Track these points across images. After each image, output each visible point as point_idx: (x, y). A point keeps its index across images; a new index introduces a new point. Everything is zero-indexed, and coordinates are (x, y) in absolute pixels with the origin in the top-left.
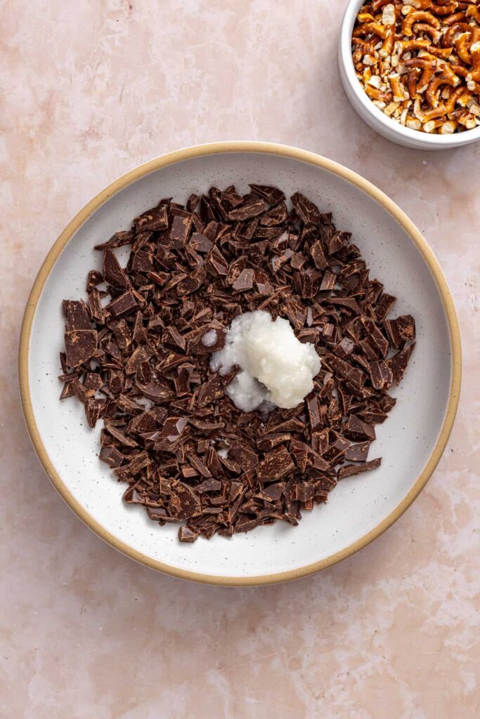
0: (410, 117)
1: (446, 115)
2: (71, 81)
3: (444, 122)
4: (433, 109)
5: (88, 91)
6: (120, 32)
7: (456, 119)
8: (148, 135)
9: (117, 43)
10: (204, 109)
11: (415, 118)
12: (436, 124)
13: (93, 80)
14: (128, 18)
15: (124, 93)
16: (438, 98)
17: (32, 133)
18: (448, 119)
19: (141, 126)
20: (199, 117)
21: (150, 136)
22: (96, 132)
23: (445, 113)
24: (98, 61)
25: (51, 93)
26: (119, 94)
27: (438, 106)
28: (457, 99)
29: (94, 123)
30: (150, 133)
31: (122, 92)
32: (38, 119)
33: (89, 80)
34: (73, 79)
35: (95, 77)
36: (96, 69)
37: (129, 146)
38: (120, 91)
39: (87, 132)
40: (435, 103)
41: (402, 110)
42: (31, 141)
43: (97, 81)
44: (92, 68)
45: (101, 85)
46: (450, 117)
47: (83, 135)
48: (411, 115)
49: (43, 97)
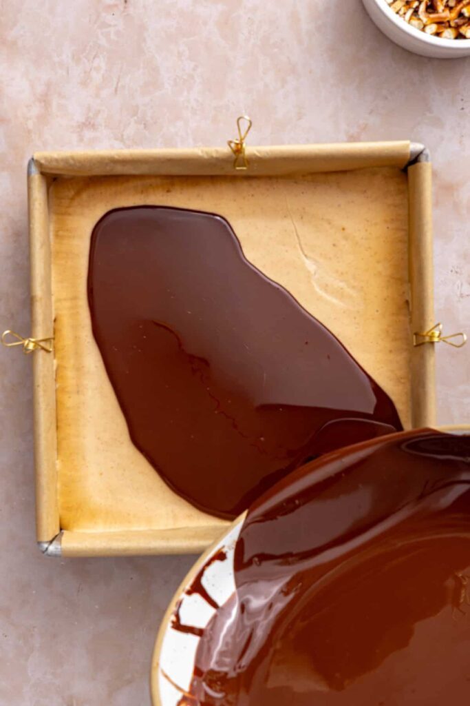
0: (414, 17)
1: (449, 22)
2: (68, 73)
3: (446, 27)
4: (437, 13)
5: (84, 83)
6: (115, 26)
7: (458, 27)
8: (142, 126)
9: (113, 37)
10: (197, 101)
11: (419, 19)
12: (438, 28)
13: (89, 72)
14: (124, 12)
15: (119, 85)
16: (444, 4)
17: (30, 124)
18: (450, 26)
19: (136, 118)
20: (192, 108)
21: (145, 127)
22: (92, 123)
23: (448, 19)
24: (94, 54)
25: (49, 85)
26: (115, 86)
27: (443, 11)
28: (462, 8)
29: (91, 115)
30: (145, 124)
31: (118, 83)
32: (36, 110)
33: (85, 72)
34: (70, 72)
35: (91, 69)
36: (93, 62)
37: (125, 137)
38: (115, 83)
39: (84, 124)
40: (441, 7)
41: (407, 10)
42: (29, 131)
43: (94, 74)
44: (89, 61)
45: (97, 77)
46: (452, 24)
47: (79, 126)
48: (415, 16)
49: (40, 89)
